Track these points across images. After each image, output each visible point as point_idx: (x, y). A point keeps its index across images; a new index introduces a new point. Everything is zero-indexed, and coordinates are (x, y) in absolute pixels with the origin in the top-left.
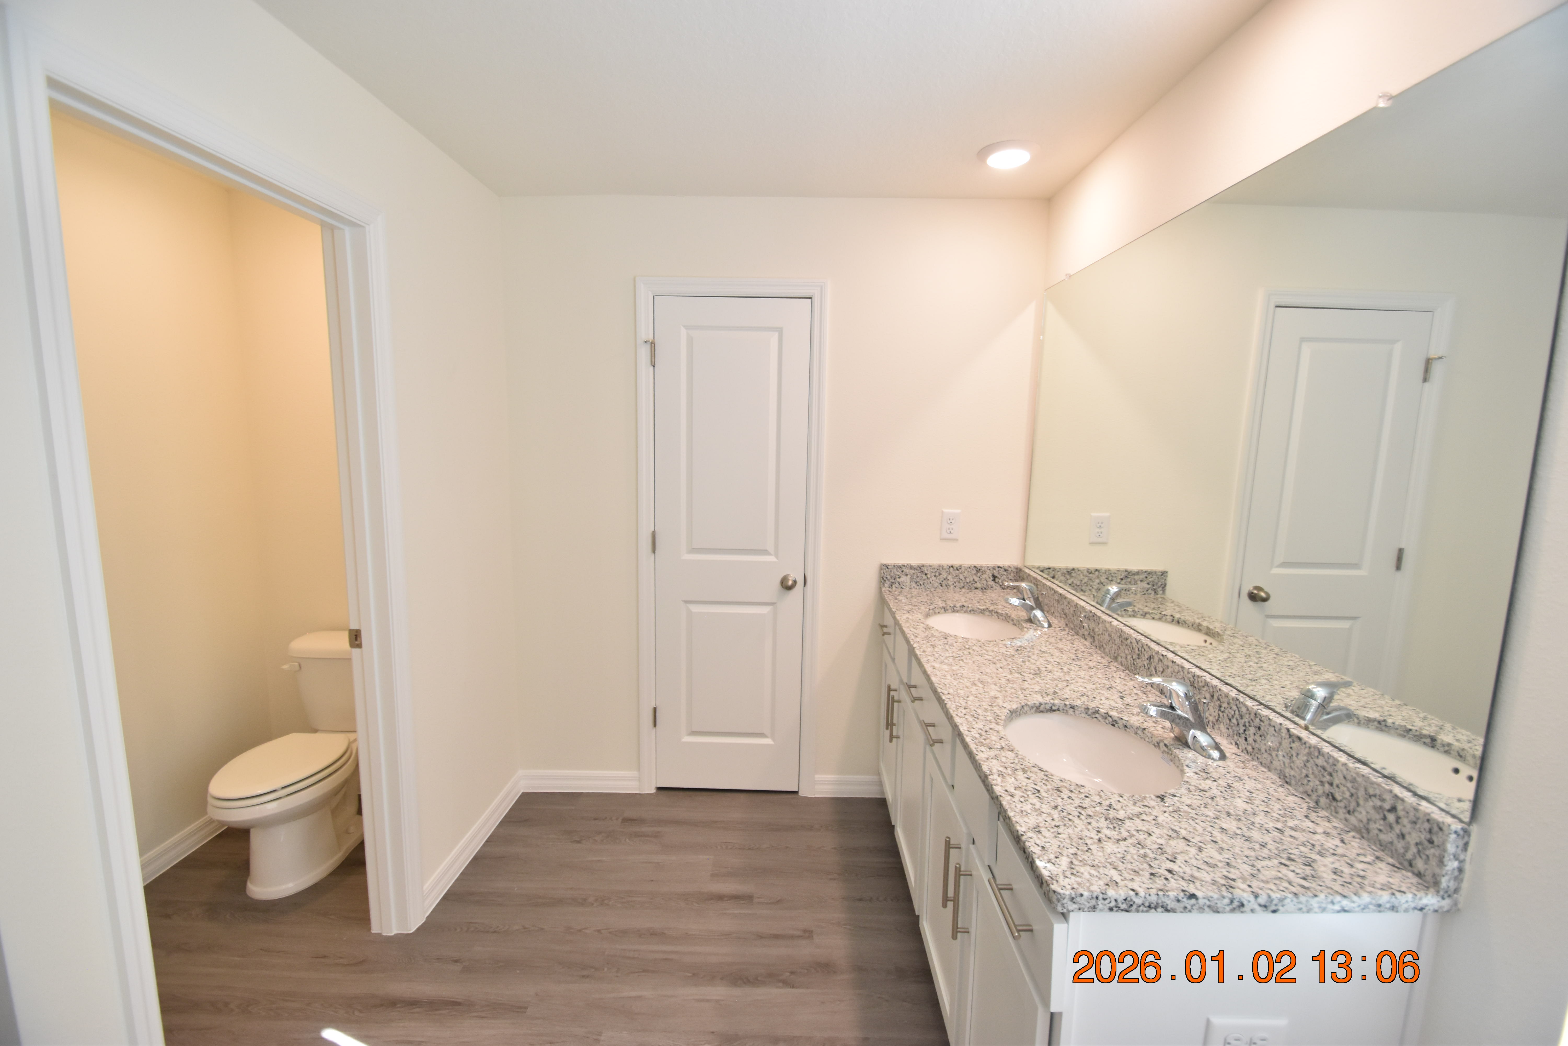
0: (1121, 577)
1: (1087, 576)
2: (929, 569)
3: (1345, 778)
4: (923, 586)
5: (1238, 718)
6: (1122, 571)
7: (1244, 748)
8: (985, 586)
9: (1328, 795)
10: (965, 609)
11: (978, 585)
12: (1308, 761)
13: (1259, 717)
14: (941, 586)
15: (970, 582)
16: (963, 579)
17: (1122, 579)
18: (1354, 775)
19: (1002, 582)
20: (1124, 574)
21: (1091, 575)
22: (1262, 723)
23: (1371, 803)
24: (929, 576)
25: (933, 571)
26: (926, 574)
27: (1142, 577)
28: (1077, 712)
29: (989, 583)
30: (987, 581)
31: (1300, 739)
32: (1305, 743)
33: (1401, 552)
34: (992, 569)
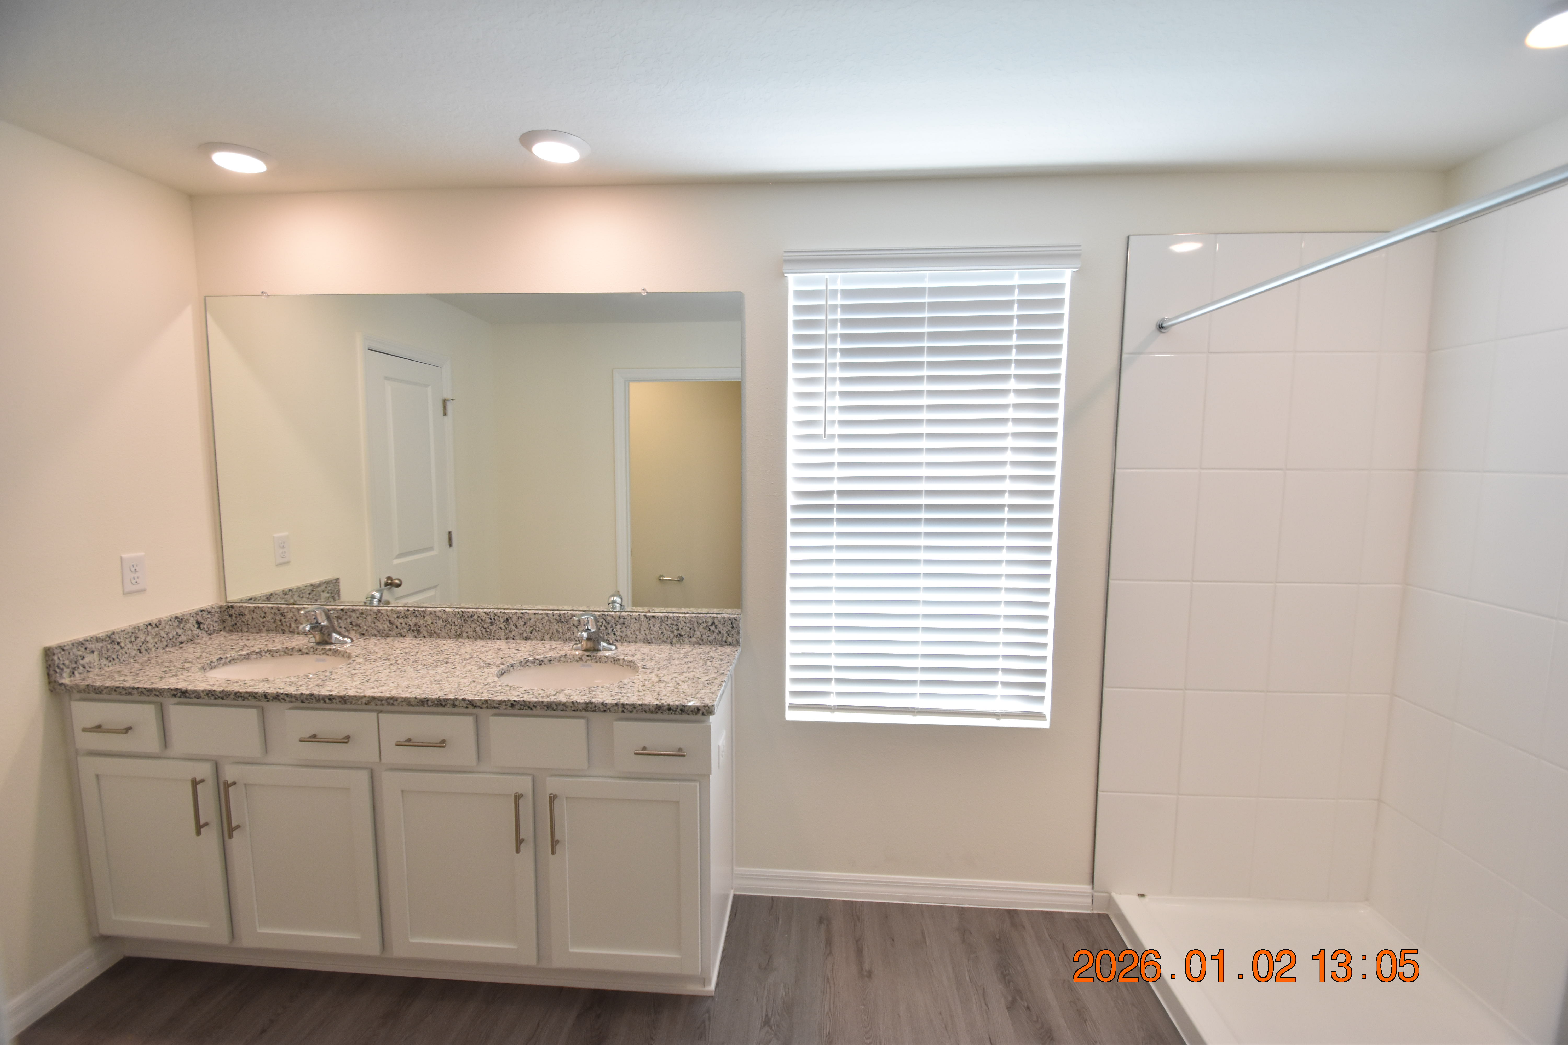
0: (309, 592)
1: (283, 599)
2: (122, 634)
3: (685, 623)
4: (117, 660)
5: (606, 625)
6: (309, 586)
7: (614, 639)
8: (190, 638)
9: (677, 636)
10: (223, 661)
11: (183, 638)
12: (661, 625)
13: (622, 617)
14: (140, 652)
15: (173, 637)
16: (165, 636)
17: (310, 594)
18: (690, 619)
19: (207, 627)
20: (311, 588)
21: (286, 596)
22: (625, 620)
23: (701, 627)
24: (122, 645)
25: (127, 636)
26: (118, 643)
27: (323, 587)
28: (515, 668)
29: (195, 632)
30: (191, 631)
31: (654, 617)
32: (658, 617)
33: (450, 533)
34: (195, 615)
